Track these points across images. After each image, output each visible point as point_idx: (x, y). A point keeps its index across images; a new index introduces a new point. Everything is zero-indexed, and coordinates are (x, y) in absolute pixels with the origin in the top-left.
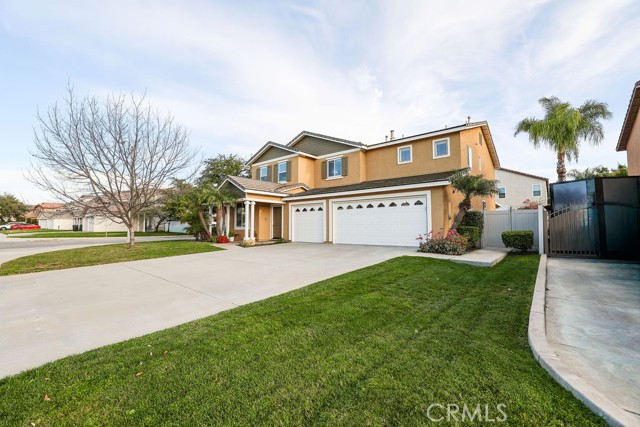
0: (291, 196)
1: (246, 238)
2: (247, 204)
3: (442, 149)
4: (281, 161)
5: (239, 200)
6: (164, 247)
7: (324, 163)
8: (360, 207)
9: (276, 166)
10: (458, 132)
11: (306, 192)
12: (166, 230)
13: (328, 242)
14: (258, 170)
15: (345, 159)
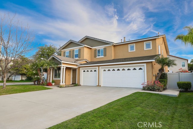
0: (81, 64)
1: (61, 84)
2: (62, 68)
3: (148, 46)
4: (76, 49)
5: (59, 66)
6: (22, 88)
7: (96, 50)
8: (114, 70)
9: (73, 51)
10: (155, 39)
11: (87, 63)
12: (13, 80)
13: (99, 86)
14: (65, 52)
15: (105, 49)
